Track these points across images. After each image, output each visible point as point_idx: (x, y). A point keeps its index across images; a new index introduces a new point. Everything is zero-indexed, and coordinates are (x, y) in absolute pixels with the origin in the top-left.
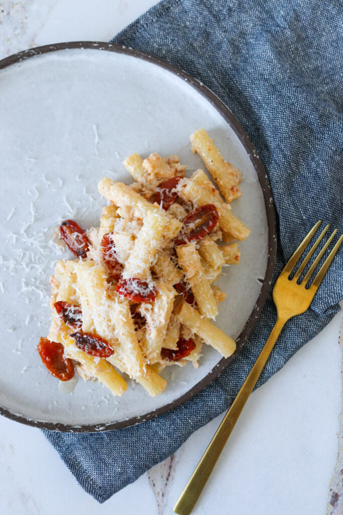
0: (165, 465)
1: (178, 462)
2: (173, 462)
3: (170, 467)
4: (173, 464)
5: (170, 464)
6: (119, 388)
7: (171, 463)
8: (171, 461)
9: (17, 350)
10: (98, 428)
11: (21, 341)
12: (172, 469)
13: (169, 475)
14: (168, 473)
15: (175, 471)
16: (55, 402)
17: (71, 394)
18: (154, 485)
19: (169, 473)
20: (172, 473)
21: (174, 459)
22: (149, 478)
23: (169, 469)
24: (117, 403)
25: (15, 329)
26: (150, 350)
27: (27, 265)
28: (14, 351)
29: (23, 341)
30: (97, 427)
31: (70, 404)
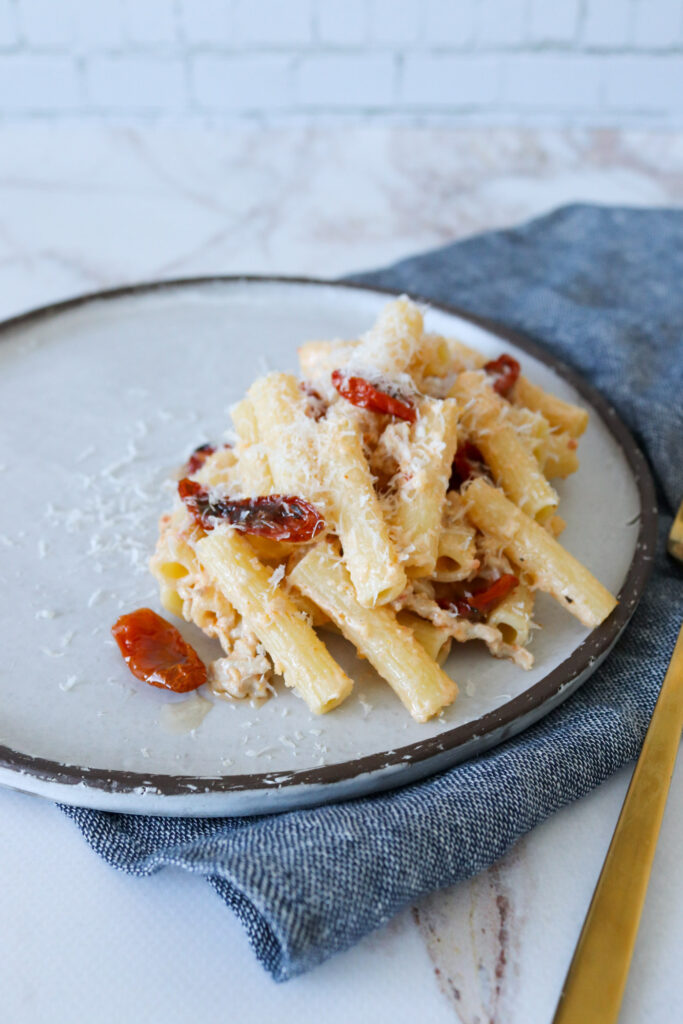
0: (483, 931)
1: (523, 921)
2: (509, 920)
3: (502, 937)
4: (508, 928)
5: (499, 928)
6: (332, 673)
7: (502, 925)
8: (503, 919)
9: (57, 651)
10: (272, 779)
11: (69, 634)
12: (510, 942)
13: (503, 960)
14: (498, 954)
15: (518, 945)
16: (144, 751)
17: (193, 732)
18: (457, 995)
19: (502, 953)
20: (511, 955)
21: (509, 913)
22: (437, 972)
23: (498, 942)
24: (324, 749)
25: (58, 614)
26: (414, 529)
27: (108, 517)
28: (47, 652)
29: (75, 634)
30: (269, 776)
31: (187, 755)
